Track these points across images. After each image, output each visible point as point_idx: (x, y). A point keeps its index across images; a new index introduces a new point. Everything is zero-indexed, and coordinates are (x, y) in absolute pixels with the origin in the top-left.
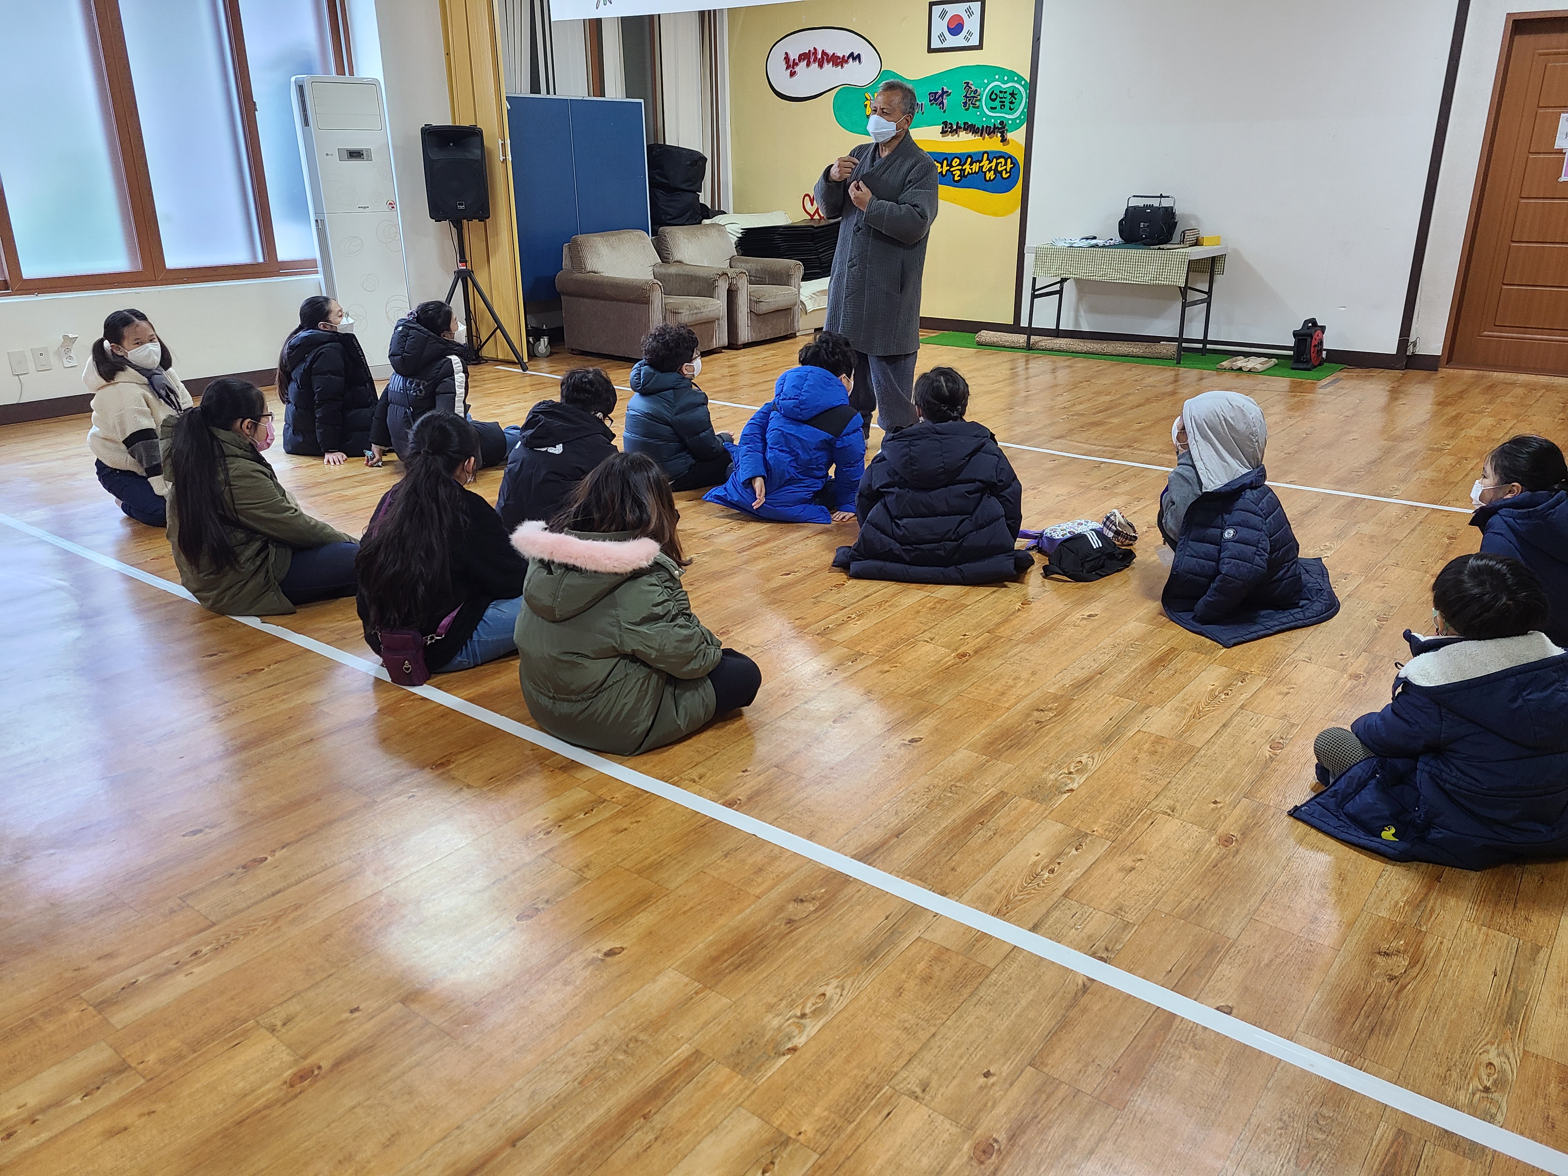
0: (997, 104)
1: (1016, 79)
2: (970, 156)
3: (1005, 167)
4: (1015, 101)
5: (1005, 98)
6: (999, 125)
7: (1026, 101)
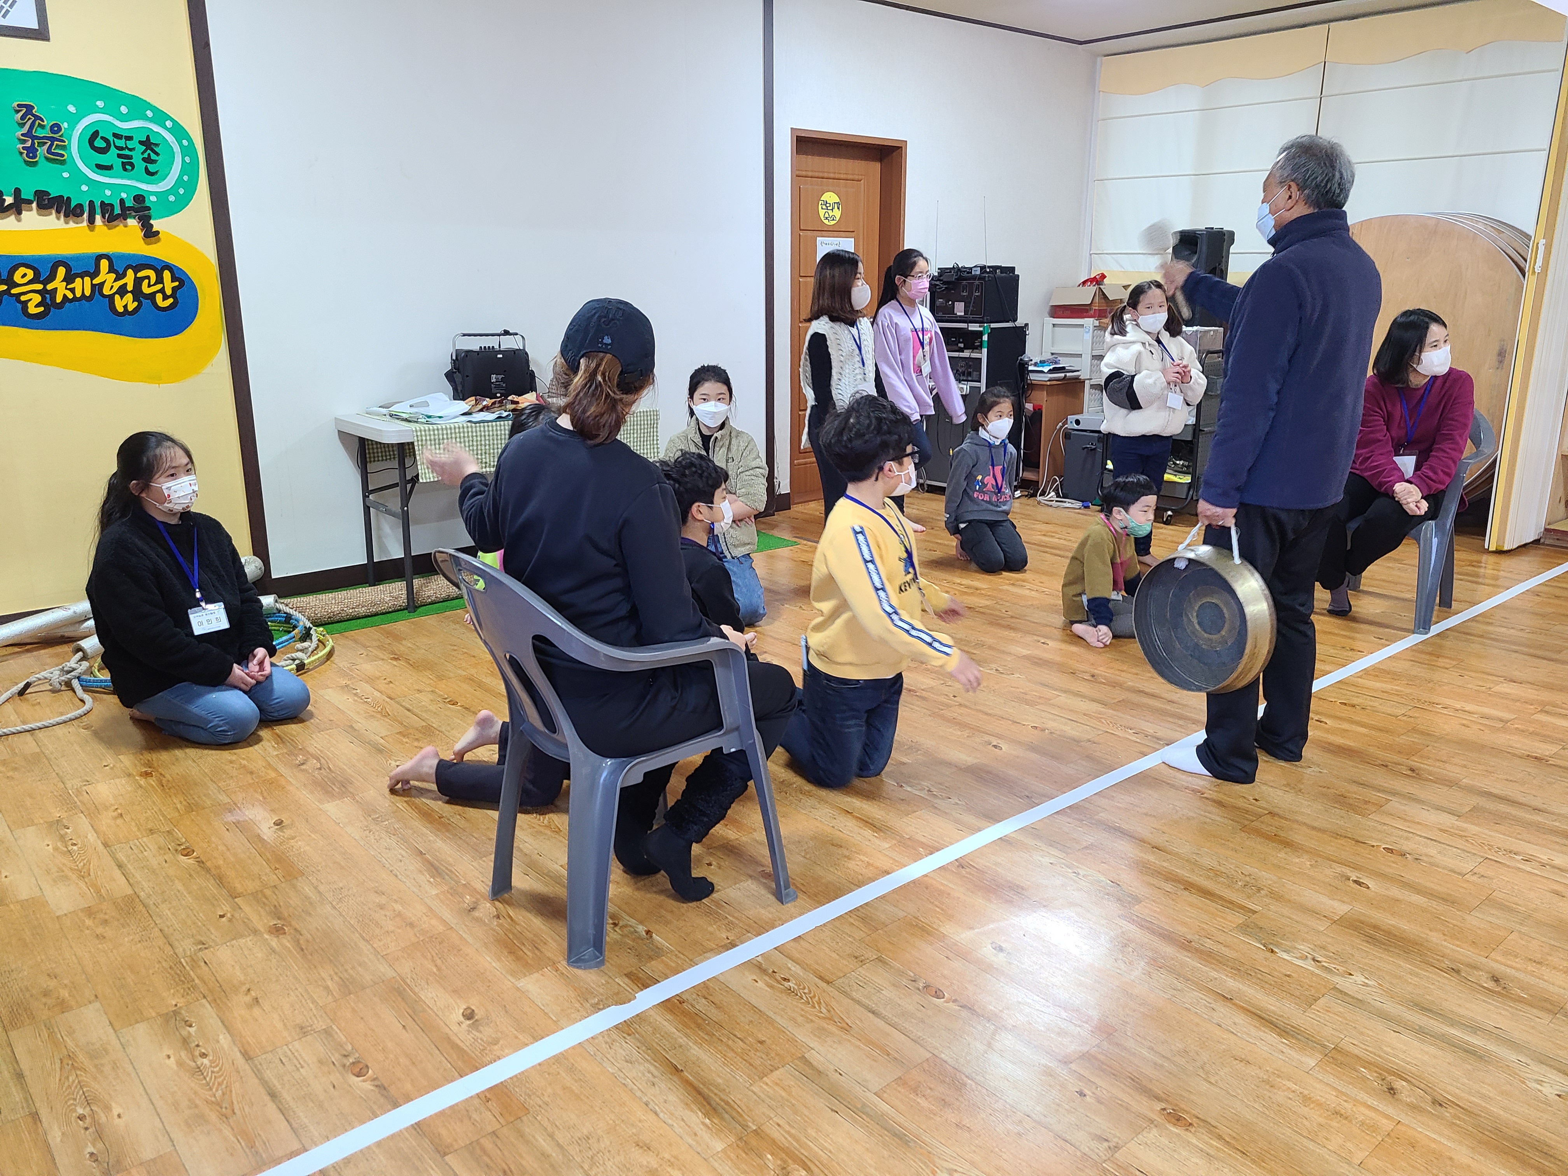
0: (111, 158)
1: (149, 114)
2: (58, 263)
3: (159, 286)
4: (153, 156)
5: (130, 150)
6: (129, 203)
7: (183, 160)
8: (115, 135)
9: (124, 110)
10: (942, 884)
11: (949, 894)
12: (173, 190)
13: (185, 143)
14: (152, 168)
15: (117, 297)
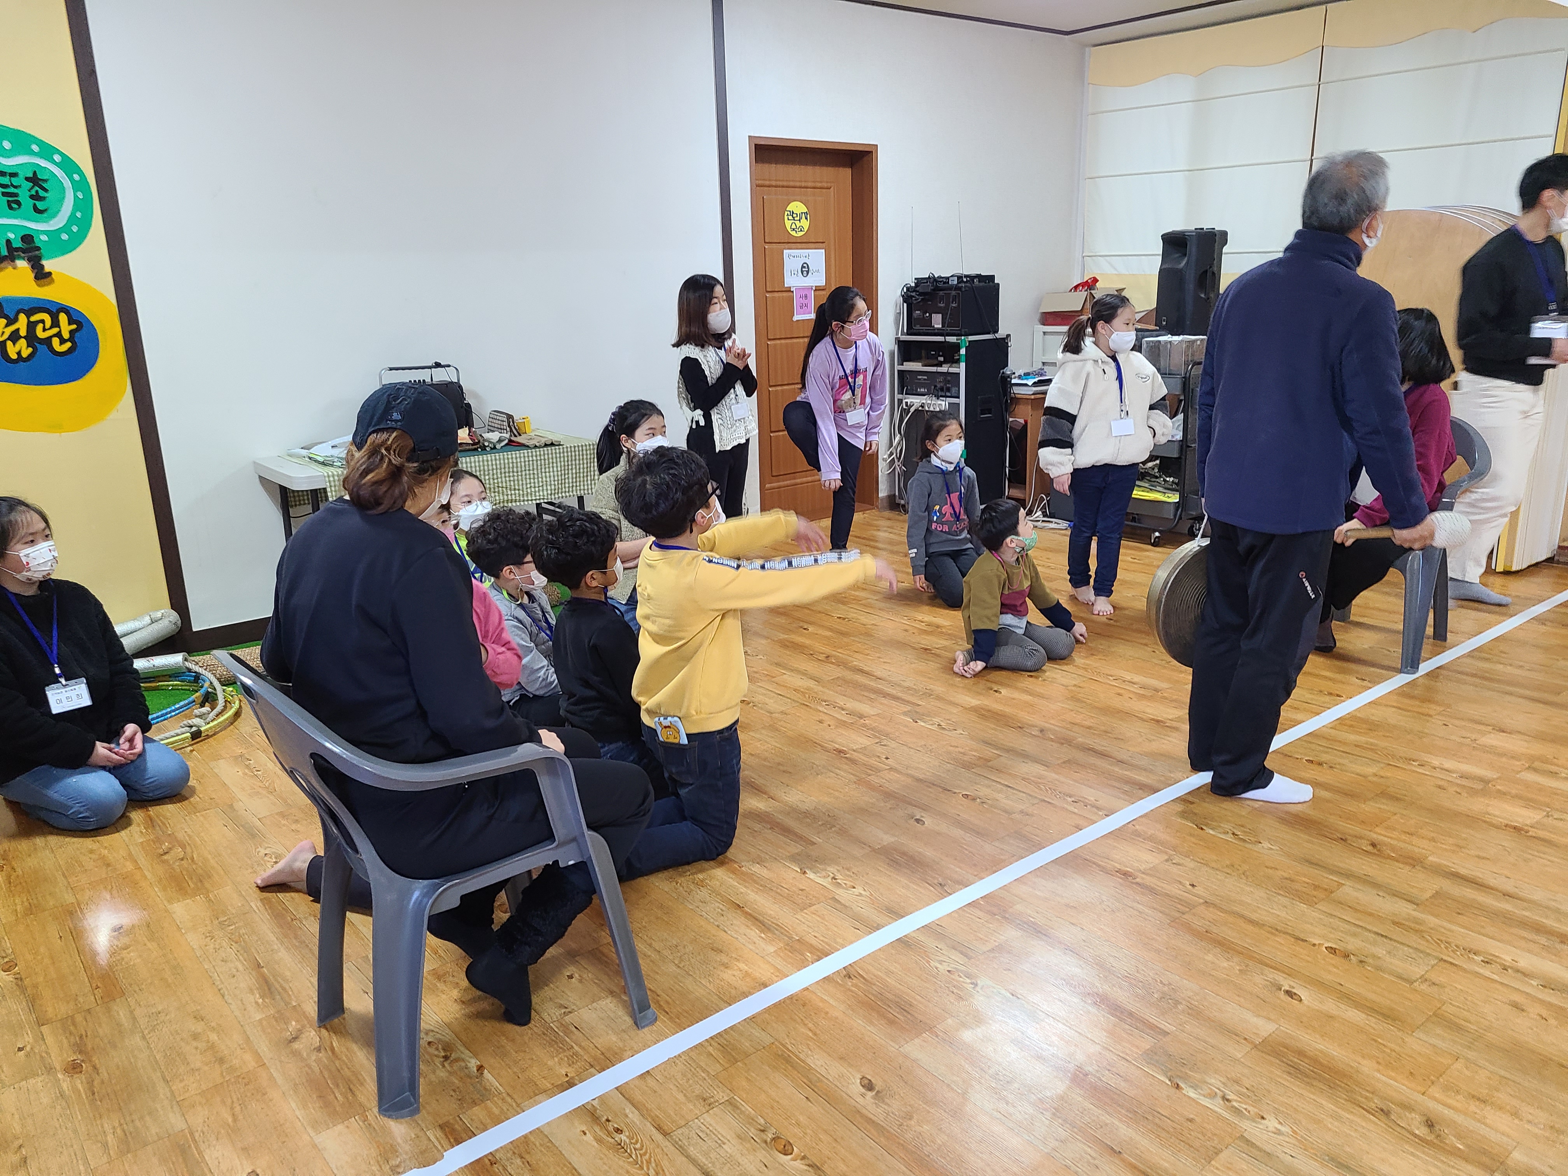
1: (35, 148)
3: (55, 330)
5: (15, 187)
6: (17, 244)
7: (76, 197)
10: (823, 1000)
11: (827, 1013)
12: (66, 229)
13: (76, 177)
14: (40, 205)
15: (9, 343)
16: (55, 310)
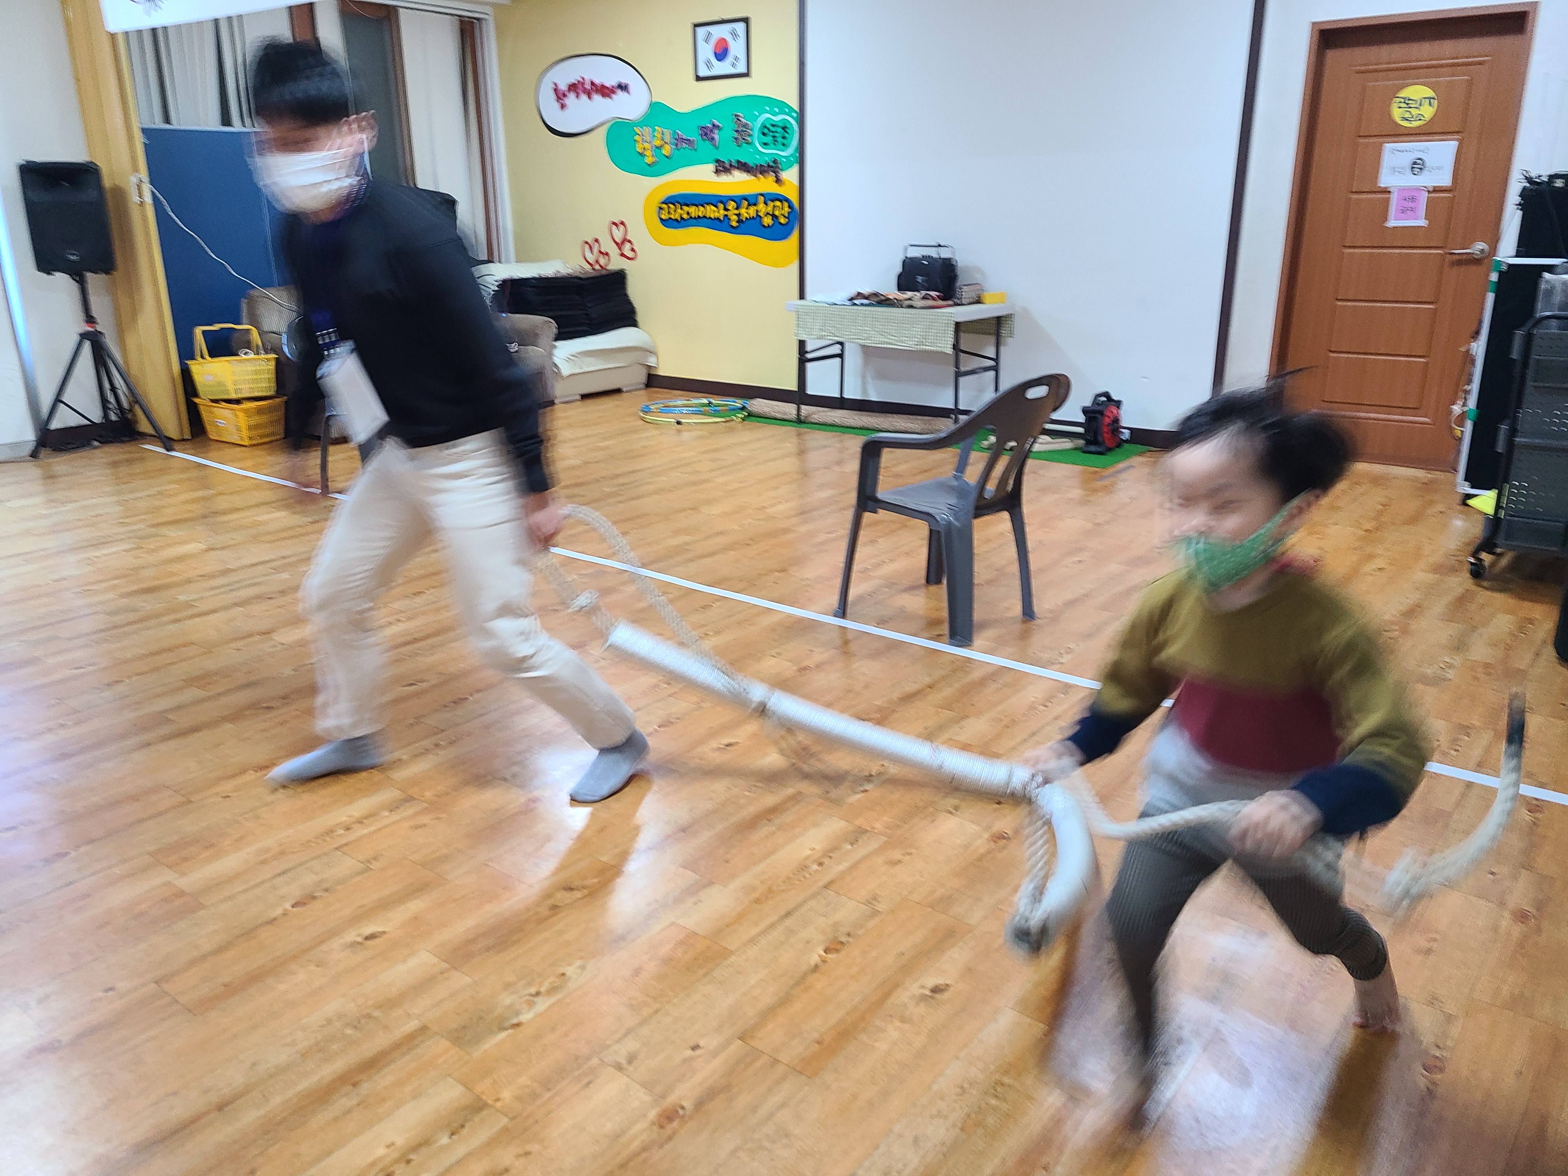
0: (768, 139)
1: (785, 109)
2: (745, 198)
4: (787, 135)
5: (776, 133)
6: (772, 163)
8: (773, 126)
9: (777, 110)
14: (785, 142)
15: (765, 217)
16: (782, 199)
